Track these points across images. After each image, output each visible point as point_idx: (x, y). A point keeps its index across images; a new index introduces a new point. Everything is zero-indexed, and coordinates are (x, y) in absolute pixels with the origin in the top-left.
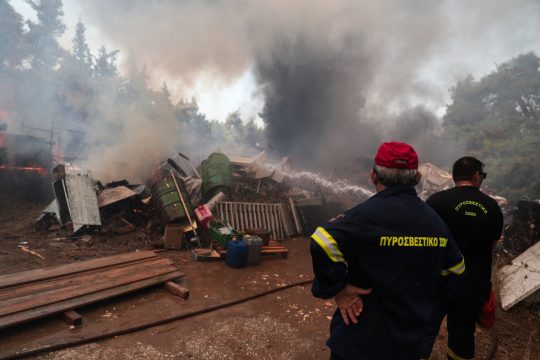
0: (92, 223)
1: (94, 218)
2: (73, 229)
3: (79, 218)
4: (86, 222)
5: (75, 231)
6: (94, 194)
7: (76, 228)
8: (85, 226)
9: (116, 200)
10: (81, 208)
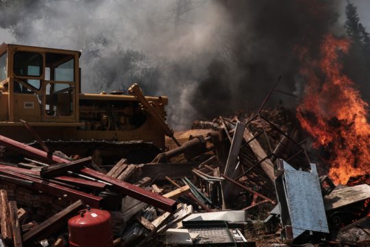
0: (317, 229)
1: (320, 223)
2: (292, 234)
3: (300, 221)
4: (309, 227)
5: (295, 237)
6: (319, 193)
7: (297, 233)
8: (307, 232)
9: (352, 201)
10: (303, 209)
